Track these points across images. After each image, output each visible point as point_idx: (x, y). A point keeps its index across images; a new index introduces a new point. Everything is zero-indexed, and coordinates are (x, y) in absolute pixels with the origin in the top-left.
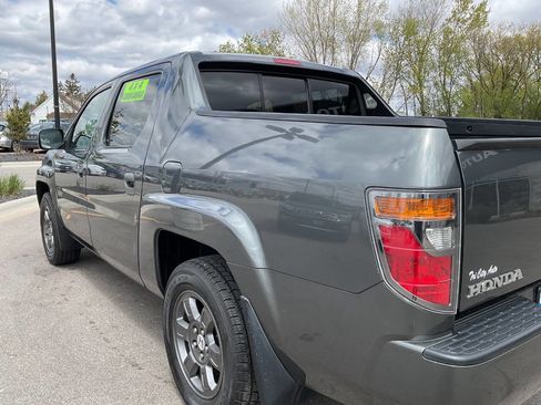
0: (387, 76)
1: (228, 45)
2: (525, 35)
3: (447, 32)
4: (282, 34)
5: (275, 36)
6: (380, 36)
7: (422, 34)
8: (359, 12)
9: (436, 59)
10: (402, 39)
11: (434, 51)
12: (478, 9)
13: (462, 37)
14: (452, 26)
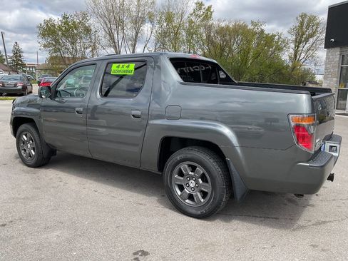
0: (157, 47)
1: (50, 20)
2: (231, 26)
3: (191, 22)
4: (89, 15)
5: (84, 16)
6: (151, 22)
7: (176, 22)
8: (139, 6)
9: (185, 38)
10: (165, 24)
11: (184, 33)
12: (207, 10)
13: (199, 25)
14: (193, 18)
